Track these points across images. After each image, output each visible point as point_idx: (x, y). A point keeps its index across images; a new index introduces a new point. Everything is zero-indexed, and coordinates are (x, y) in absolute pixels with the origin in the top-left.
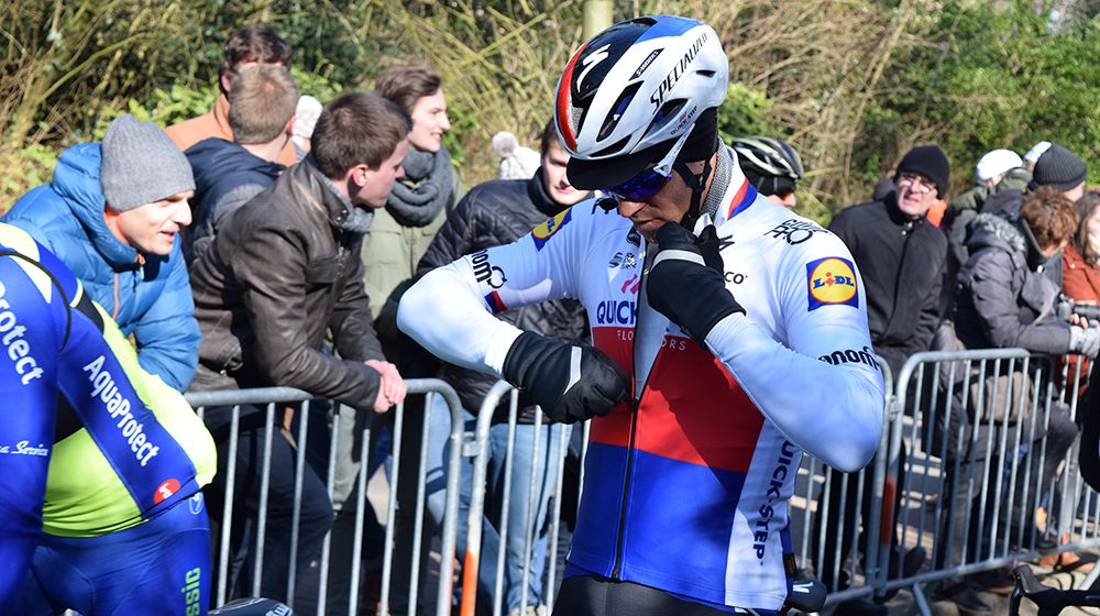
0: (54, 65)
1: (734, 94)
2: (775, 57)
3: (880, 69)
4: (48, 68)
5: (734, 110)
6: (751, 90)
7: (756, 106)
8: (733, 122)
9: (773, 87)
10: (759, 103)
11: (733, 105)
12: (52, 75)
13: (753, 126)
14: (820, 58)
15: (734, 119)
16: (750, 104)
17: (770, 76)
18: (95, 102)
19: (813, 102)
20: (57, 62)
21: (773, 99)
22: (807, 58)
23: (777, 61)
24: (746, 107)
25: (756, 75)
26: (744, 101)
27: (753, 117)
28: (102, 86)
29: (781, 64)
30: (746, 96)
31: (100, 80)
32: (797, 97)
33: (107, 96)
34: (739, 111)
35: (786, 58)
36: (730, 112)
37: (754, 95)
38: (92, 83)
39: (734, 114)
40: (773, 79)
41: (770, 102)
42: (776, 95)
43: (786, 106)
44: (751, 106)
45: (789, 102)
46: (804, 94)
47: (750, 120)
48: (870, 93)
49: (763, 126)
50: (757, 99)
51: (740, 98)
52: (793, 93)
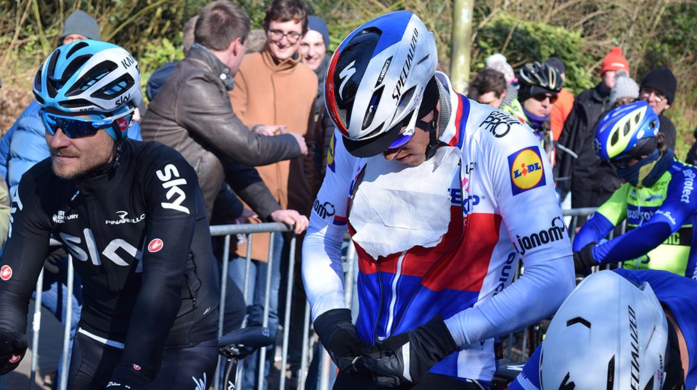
0: (116, 17)
1: (559, 34)
2: (588, 10)
3: (659, 18)
4: (113, 19)
5: (558, 45)
6: (570, 32)
7: (573, 42)
8: (558, 53)
9: (588, 30)
10: (575, 40)
11: (558, 42)
12: (115, 24)
13: (572, 55)
14: (619, 11)
15: (559, 51)
16: (569, 40)
17: (584, 23)
18: (144, 40)
19: (614, 40)
20: (118, 15)
21: (586, 38)
22: (609, 11)
23: (590, 13)
24: (567, 43)
25: (574, 22)
26: (565, 39)
27: (571, 49)
28: (149, 30)
29: (591, 15)
30: (567, 36)
31: (147, 27)
32: (604, 36)
33: (153, 37)
34: (563, 46)
35: (595, 11)
36: (556, 46)
37: (572, 35)
38: (143, 28)
39: (560, 47)
40: (586, 25)
41: (583, 40)
42: (589, 35)
43: (596, 42)
44: (570, 42)
45: (598, 39)
46: (609, 34)
47: (569, 52)
48: (652, 34)
49: (579, 55)
50: (574, 38)
51: (563, 37)
52: (600, 34)
